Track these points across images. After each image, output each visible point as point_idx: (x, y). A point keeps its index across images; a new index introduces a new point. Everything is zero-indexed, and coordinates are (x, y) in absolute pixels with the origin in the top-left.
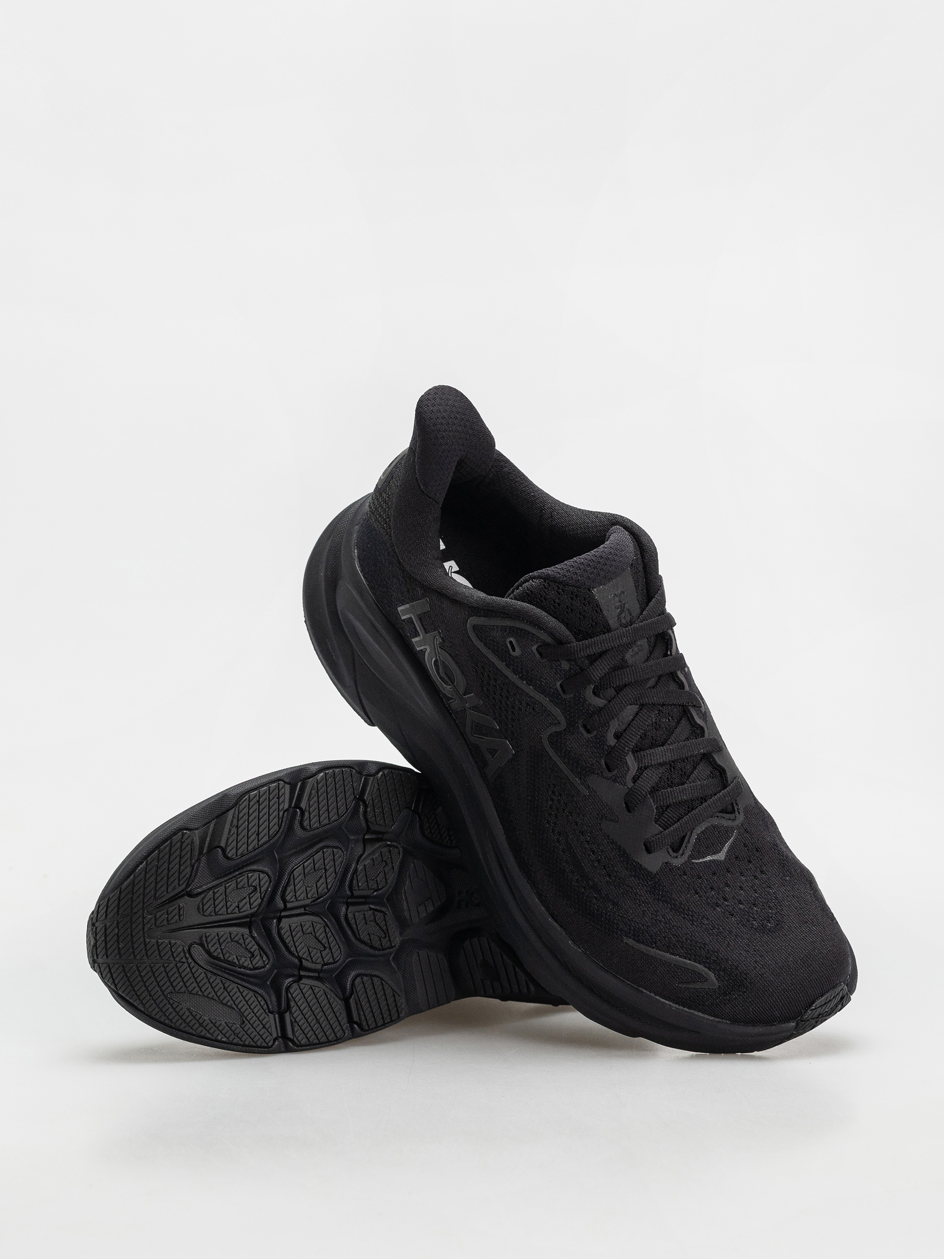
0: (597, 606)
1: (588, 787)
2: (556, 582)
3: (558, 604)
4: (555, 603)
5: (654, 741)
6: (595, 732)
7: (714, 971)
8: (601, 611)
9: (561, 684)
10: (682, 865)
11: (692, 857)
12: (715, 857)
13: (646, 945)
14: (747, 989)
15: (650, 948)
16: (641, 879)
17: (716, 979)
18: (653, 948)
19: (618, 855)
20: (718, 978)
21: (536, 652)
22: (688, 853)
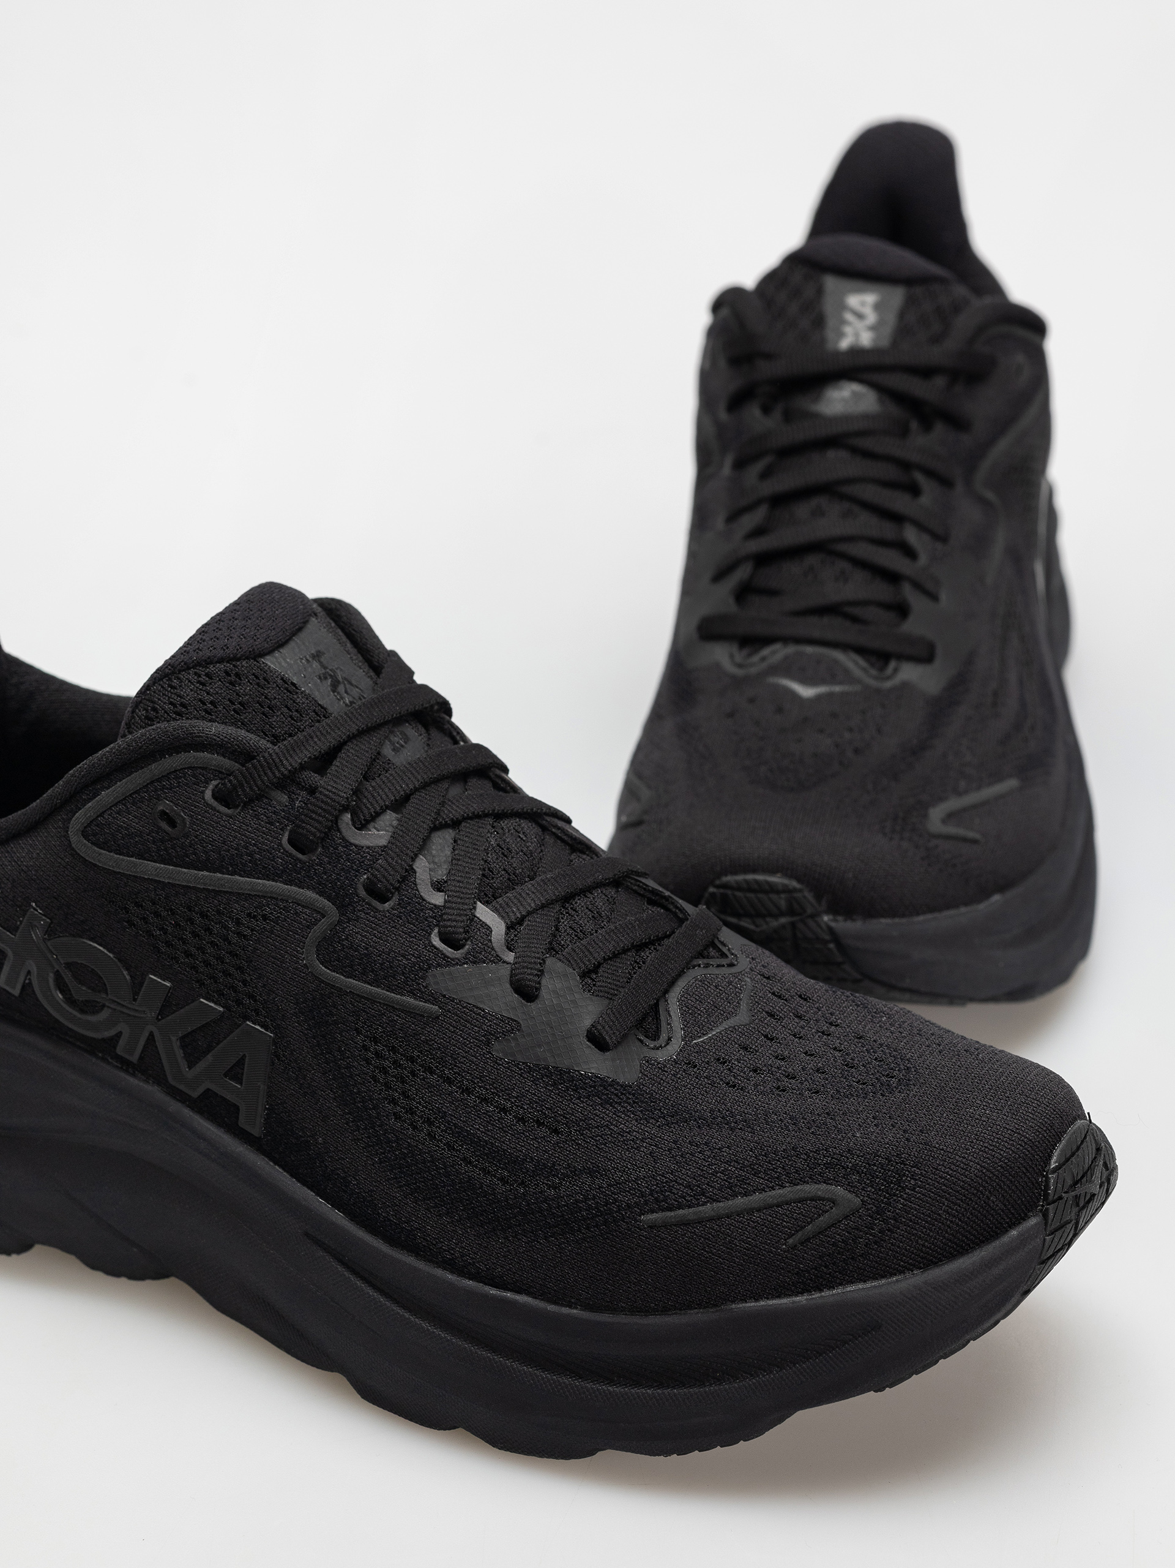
0: (284, 681)
1: (433, 999)
2: (189, 668)
3: (212, 703)
4: (204, 704)
5: (513, 877)
6: (395, 899)
7: (837, 1183)
8: (297, 688)
9: (289, 839)
10: (679, 1054)
11: (688, 1037)
12: (731, 1022)
13: (690, 1207)
14: (916, 1180)
15: (701, 1208)
16: (616, 1103)
17: (850, 1191)
18: (704, 1204)
19: (552, 1085)
20: (851, 1187)
21: (215, 804)
22: (679, 1033)
